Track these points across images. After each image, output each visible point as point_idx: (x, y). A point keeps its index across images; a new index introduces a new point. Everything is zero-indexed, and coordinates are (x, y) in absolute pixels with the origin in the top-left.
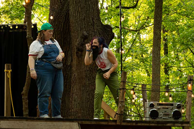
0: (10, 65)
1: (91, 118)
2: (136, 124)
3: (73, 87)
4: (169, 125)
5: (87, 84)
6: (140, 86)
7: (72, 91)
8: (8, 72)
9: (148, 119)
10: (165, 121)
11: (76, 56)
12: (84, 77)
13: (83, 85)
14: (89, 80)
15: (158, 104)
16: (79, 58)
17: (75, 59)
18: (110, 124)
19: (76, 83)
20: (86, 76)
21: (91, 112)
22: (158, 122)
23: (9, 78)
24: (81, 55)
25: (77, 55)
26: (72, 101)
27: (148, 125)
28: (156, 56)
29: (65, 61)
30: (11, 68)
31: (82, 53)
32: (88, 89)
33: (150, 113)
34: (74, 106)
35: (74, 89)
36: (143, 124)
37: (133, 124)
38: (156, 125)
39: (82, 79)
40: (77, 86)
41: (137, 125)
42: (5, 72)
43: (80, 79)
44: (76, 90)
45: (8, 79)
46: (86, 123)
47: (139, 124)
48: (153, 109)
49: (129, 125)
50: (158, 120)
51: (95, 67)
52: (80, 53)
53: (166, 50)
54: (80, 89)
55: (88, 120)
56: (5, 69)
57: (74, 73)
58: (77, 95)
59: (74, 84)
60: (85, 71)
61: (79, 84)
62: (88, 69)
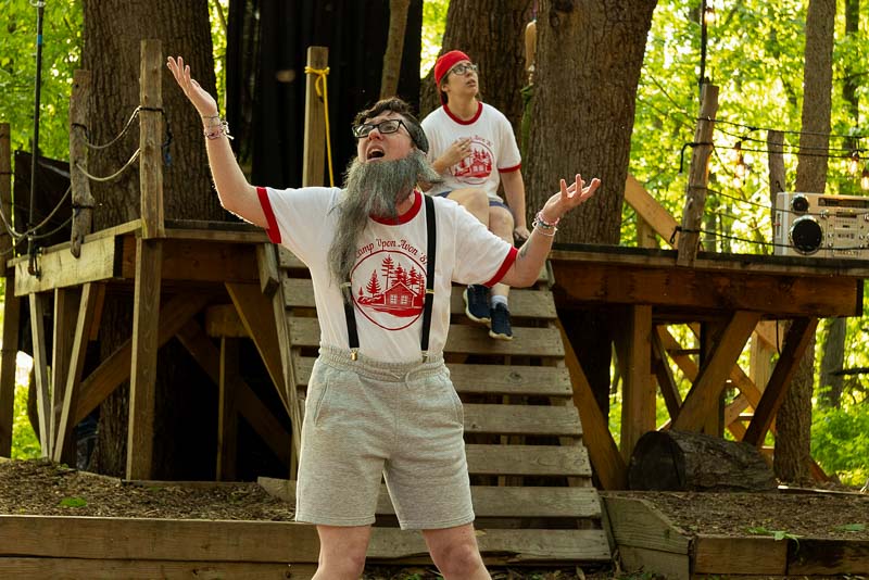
0: (325, 51)
1: (592, 239)
2: (742, 266)
3: (534, 133)
4: (855, 272)
5: (584, 124)
6: (764, 135)
7: (530, 146)
8: (318, 75)
9: (785, 252)
10: (843, 261)
11: (547, 27)
12: (574, 99)
13: (567, 127)
14: (589, 110)
15: (820, 199)
16: (558, 33)
17: (546, 37)
18: (654, 262)
19: (544, 118)
20: (581, 97)
21: (591, 217)
22: (820, 263)
23: (322, 99)
24: (565, 22)
25: (552, 26)
26: (530, 178)
27: (784, 269)
28: (820, 36)
29: (512, 42)
30: (326, 60)
31: (569, 17)
32: (584, 139)
33: (792, 229)
34: (536, 198)
35: (536, 139)
36: (767, 268)
37: (732, 265)
38: (812, 271)
39: (566, 107)
40: (549, 130)
41: (747, 269)
42: (305, 75)
43: (558, 105)
44: (546, 142)
45: (317, 100)
46: (572, 258)
47: (754, 268)
48: (805, 217)
49: (719, 267)
50: (820, 254)
51: (612, 67)
52: (562, 15)
54: (558, 139)
55: (579, 248)
56: (306, 65)
57: (541, 85)
58: (547, 159)
59: (539, 122)
60: (578, 79)
61: (555, 122)
62: (588, 73)
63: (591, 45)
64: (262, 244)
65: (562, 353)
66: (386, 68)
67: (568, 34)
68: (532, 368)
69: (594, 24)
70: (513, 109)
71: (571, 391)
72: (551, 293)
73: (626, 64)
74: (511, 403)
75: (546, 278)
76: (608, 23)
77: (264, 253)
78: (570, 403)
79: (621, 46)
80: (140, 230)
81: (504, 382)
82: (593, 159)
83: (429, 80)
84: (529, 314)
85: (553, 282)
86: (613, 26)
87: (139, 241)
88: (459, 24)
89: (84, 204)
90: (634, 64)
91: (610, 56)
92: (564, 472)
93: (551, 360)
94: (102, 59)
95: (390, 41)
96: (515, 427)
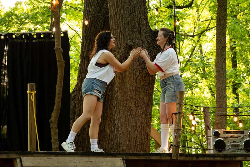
0: (34, 85)
1: (139, 151)
2: (196, 158)
3: (115, 112)
4: (239, 158)
5: (134, 108)
7: (114, 117)
8: (32, 94)
9: (212, 152)
10: (234, 154)
12: (129, 99)
13: (127, 109)
14: (135, 102)
15: (224, 132)
17: (118, 75)
18: (163, 158)
19: (119, 106)
20: (132, 98)
21: (138, 143)
22: (225, 156)
23: (33, 102)
26: (114, 129)
27: (212, 159)
28: (220, 70)
30: (35, 89)
32: (134, 113)
33: (214, 144)
34: (117, 136)
35: (116, 114)
36: (206, 159)
37: (192, 158)
38: (223, 159)
39: (127, 102)
40: (120, 110)
41: (198, 159)
42: (27, 94)
43: (124, 101)
44: (120, 115)
45: (31, 102)
46: (132, 158)
47: (201, 159)
48: (219, 139)
49: (188, 159)
50: (225, 152)
51: (143, 86)
53: (234, 61)
54: (124, 114)
55: (135, 154)
56: (27, 91)
57: (117, 94)
58: (120, 122)
59: (117, 108)
60: (131, 91)
61: (123, 107)
62: (134, 88)
63: (135, 78)
64: (15, 159)
66: (57, 90)
67: (126, 74)
69: (136, 70)
70: (106, 103)
73: (148, 85)
75: (123, 166)
76: (141, 70)
77: (17, 162)
79: (146, 78)
82: (138, 121)
83: (73, 94)
86: (143, 70)
88: (83, 72)
90: (151, 84)
91: (142, 81)
95: (58, 80)
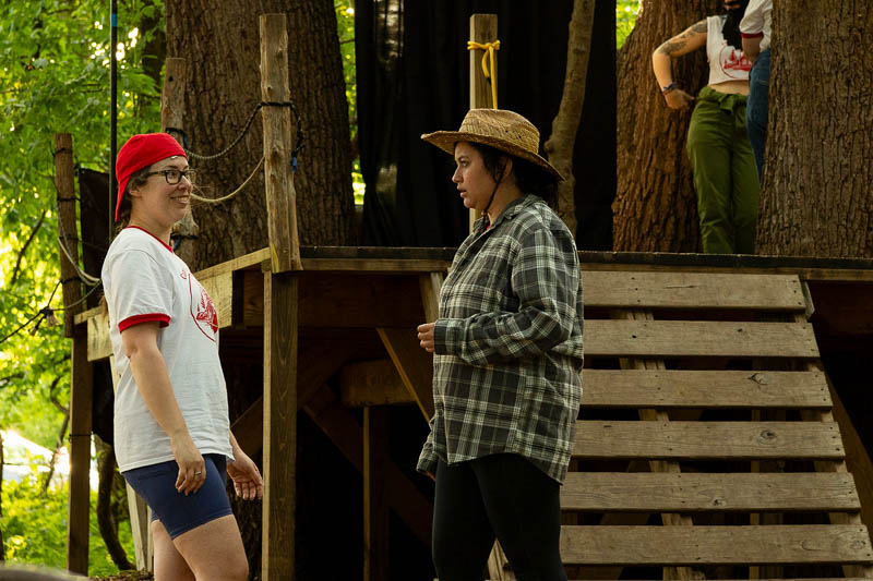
0: (493, 19)
1: (858, 254)
3: (776, 116)
5: (842, 102)
7: (771, 133)
8: (484, 51)
12: (827, 70)
13: (819, 106)
14: (848, 82)
19: (788, 95)
20: (836, 66)
21: (856, 227)
23: (489, 79)
26: (772, 177)
30: (495, 33)
32: (843, 122)
34: (782, 202)
35: (779, 124)
39: (817, 81)
40: (795, 111)
42: (469, 51)
43: (807, 78)
44: (792, 125)
45: (484, 82)
46: (836, 278)
54: (807, 123)
55: (846, 264)
56: (469, 40)
57: (782, 53)
58: (794, 151)
59: (781, 101)
60: (832, 43)
61: (803, 100)
62: (843, 33)
64: (427, 275)
65: (829, 402)
66: (572, 38)
68: (789, 424)
71: (842, 453)
72: (810, 324)
74: (762, 470)
75: (803, 305)
77: (431, 287)
78: (842, 468)
80: (268, 261)
81: (753, 442)
82: (856, 148)
83: (626, 52)
84: (781, 354)
85: (812, 310)
87: (268, 277)
89: (185, 233)
92: (839, 558)
93: (814, 413)
94: (191, 42)
95: (578, 3)
96: (770, 502)
